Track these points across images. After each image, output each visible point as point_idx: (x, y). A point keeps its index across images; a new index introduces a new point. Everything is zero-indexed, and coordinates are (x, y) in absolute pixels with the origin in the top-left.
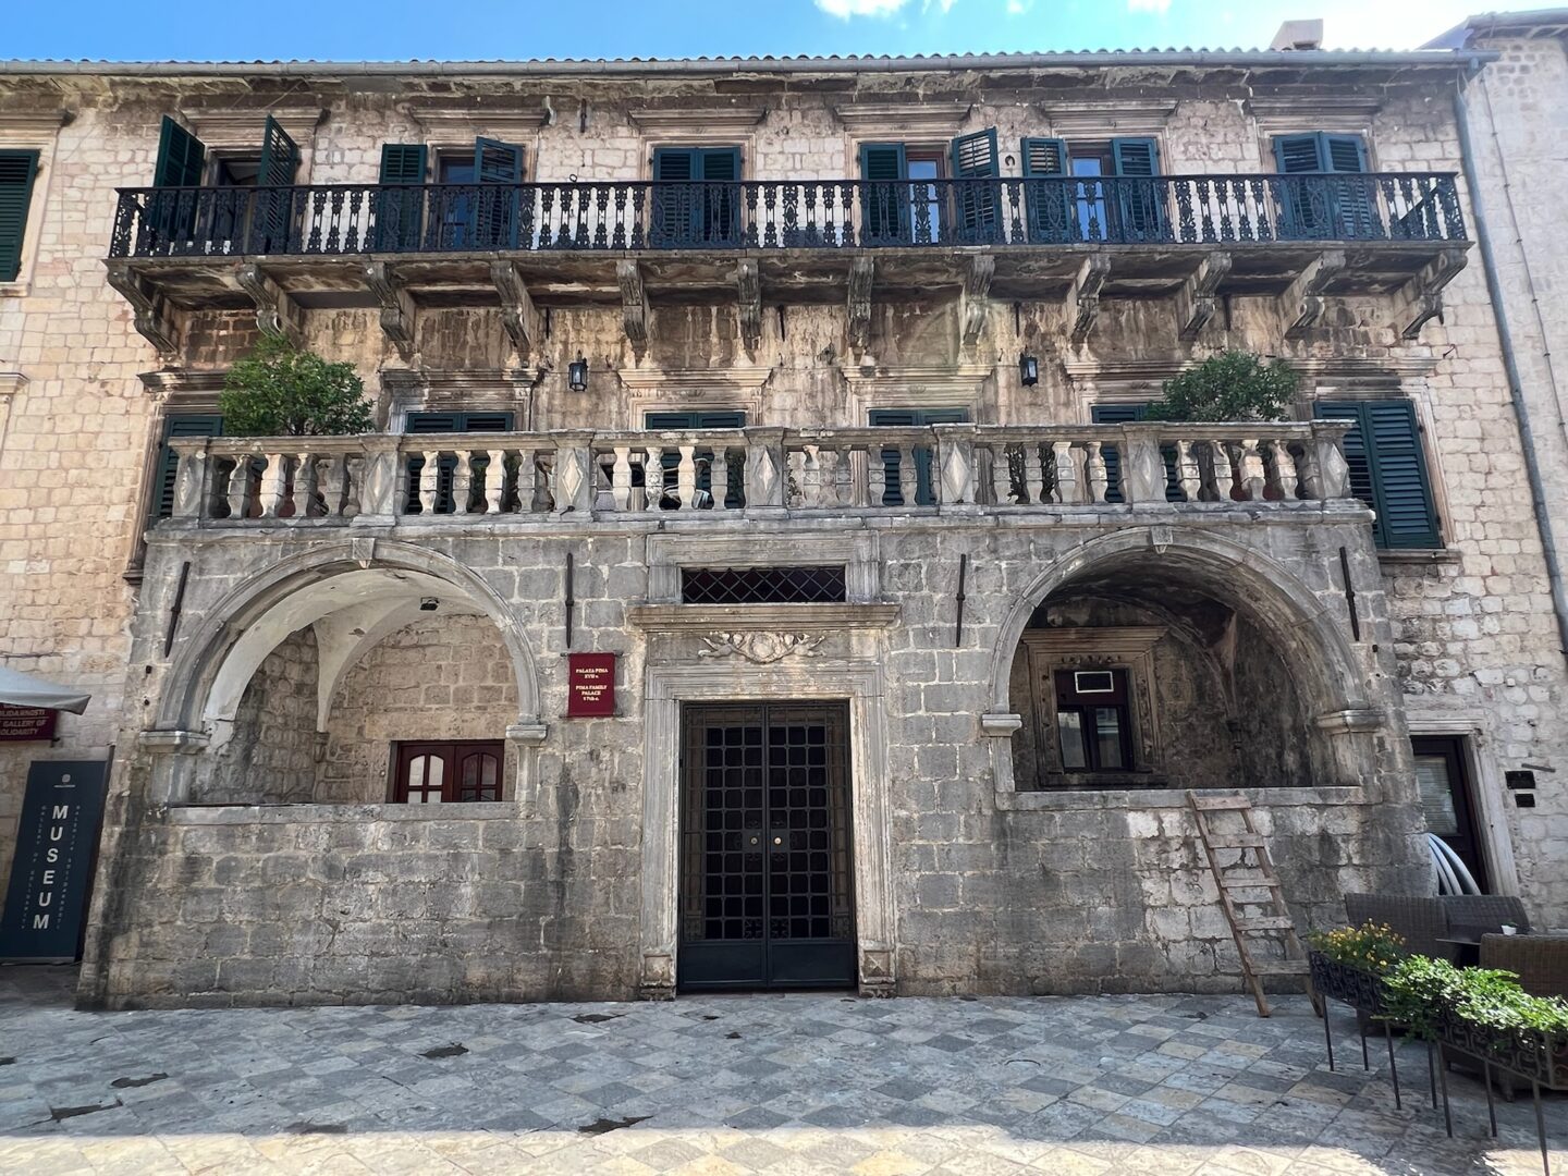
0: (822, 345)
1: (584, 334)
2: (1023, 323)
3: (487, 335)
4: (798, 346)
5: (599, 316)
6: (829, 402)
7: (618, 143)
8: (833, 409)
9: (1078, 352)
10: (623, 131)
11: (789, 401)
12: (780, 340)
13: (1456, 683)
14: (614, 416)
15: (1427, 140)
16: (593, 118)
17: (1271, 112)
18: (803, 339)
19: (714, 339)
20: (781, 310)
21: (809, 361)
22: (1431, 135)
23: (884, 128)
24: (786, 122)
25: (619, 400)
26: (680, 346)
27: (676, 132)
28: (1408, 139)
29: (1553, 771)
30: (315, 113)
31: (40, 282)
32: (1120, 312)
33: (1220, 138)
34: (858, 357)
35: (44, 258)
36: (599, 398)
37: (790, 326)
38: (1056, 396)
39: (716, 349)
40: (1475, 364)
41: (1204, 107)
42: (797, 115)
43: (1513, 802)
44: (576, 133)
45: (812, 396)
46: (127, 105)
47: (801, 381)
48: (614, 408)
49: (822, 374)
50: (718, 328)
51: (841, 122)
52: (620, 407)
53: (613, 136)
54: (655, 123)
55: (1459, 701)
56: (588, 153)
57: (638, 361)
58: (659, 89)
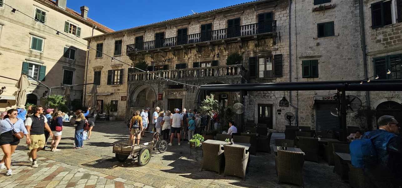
0: (195, 54)
1: (170, 55)
5: (171, 53)
9: (226, 52)
10: (175, 28)
11: (191, 62)
13: (272, 97)
14: (173, 65)
15: (284, 10)
16: (171, 27)
17: (258, 10)
18: (193, 53)
19: (183, 54)
20: (191, 50)
21: (193, 56)
22: (285, 9)
23: (204, 22)
25: (173, 63)
26: (180, 55)
27: (180, 27)
28: (280, 10)
29: (284, 110)
30: (144, 31)
31: (123, 54)
32: (232, 45)
33: (250, 16)
34: (199, 55)
35: (123, 52)
36: (171, 63)
37: (191, 52)
40: (284, 48)
41: (248, 11)
42: (194, 22)
43: (277, 114)
44: (170, 29)
46: (128, 33)
47: (192, 59)
49: (195, 57)
51: (199, 22)
54: (178, 26)
55: (272, 100)
56: (171, 31)
57: (175, 58)
58: (178, 21)
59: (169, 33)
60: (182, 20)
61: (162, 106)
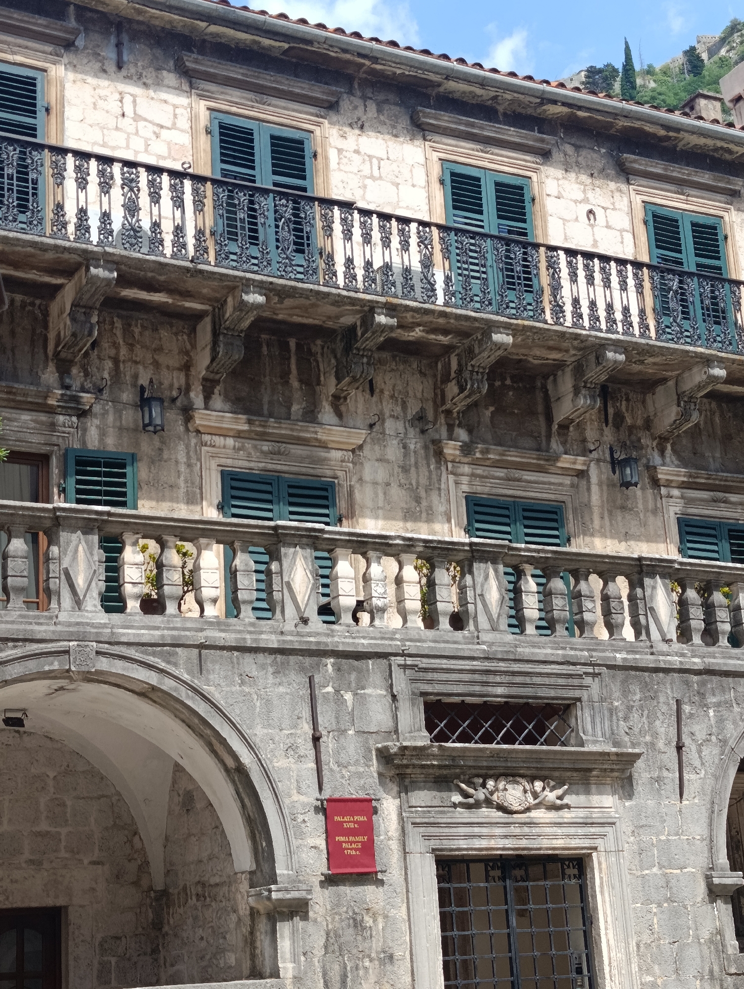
0: (413, 409)
1: (138, 350)
2: (611, 411)
3: (13, 333)
4: (388, 407)
5: (155, 330)
6: (423, 481)
7: (164, 93)
8: (428, 490)
9: (662, 452)
10: (170, 79)
12: (368, 396)
14: (182, 468)
16: (131, 51)
18: (392, 397)
19: (295, 384)
21: (400, 426)
24: (360, 112)
25: (187, 447)
26: (256, 387)
27: (236, 97)
34: (451, 428)
36: (163, 442)
37: (378, 378)
38: (645, 501)
39: (297, 395)
42: (372, 107)
44: (111, 67)
45: (405, 469)
47: (393, 450)
48: (182, 457)
49: (415, 443)
50: (298, 369)
51: (420, 128)
52: (189, 457)
53: (159, 84)
54: (211, 77)
57: (207, 398)
58: (217, 35)
59: (101, 103)
60: (266, 42)
61: (376, 945)
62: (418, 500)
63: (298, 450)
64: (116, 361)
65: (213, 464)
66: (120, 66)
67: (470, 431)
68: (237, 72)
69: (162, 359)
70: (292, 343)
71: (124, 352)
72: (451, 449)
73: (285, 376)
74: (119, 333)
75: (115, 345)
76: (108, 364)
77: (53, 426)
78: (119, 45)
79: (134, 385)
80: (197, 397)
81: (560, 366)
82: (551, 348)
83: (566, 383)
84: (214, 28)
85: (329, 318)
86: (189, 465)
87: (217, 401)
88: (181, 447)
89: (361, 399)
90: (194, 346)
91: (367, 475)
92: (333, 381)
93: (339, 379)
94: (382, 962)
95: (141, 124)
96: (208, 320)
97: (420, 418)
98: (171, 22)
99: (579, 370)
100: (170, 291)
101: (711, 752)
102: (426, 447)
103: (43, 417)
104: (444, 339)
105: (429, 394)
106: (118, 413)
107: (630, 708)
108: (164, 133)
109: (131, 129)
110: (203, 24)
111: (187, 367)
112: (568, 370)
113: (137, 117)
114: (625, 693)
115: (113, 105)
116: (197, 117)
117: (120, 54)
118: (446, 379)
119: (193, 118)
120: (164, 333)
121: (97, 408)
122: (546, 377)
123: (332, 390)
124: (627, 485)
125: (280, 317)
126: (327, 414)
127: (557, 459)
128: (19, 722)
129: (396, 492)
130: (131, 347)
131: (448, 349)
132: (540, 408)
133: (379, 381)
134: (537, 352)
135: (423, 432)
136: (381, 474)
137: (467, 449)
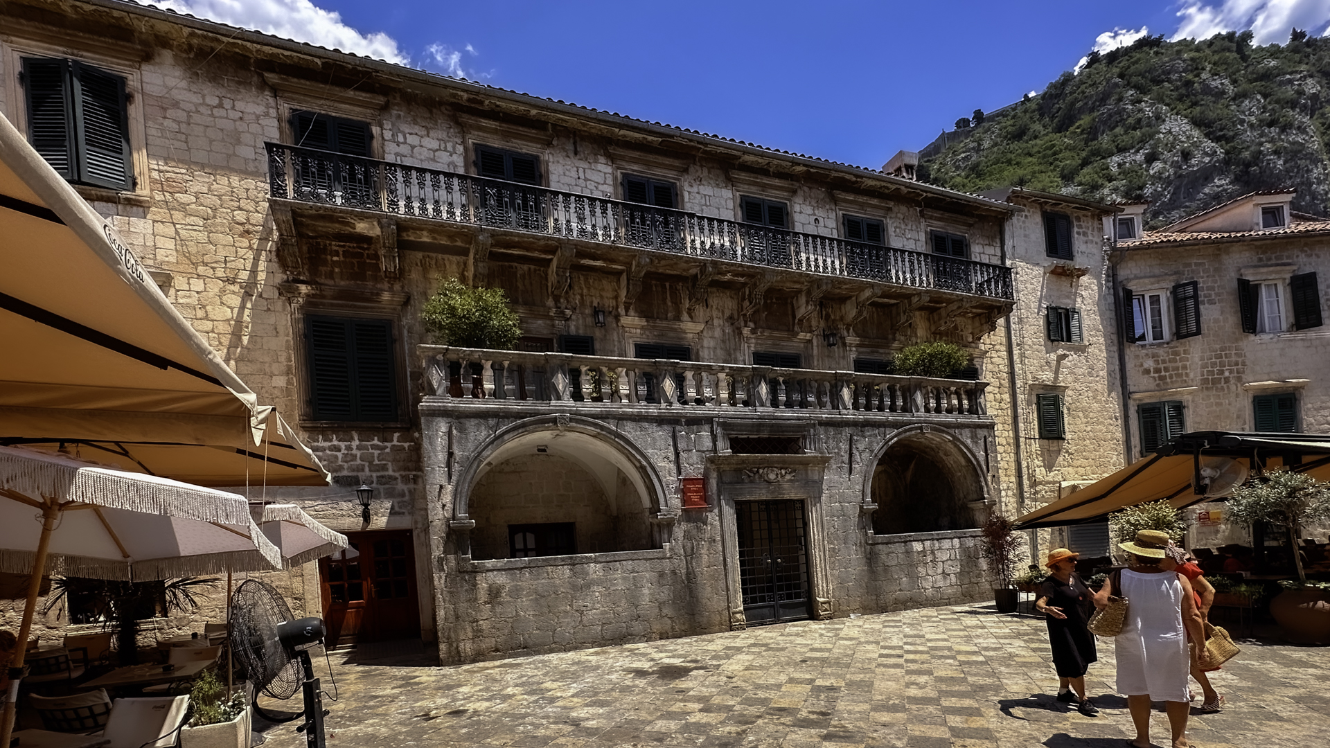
0: (727, 313)
2: (824, 313)
3: (531, 284)
4: (715, 313)
5: (600, 280)
6: (732, 346)
7: (600, 167)
8: (735, 350)
9: (848, 331)
10: (602, 159)
12: (705, 308)
14: (616, 343)
19: (670, 304)
20: (706, 292)
23: (753, 189)
24: (699, 173)
25: (618, 333)
26: (651, 305)
27: (635, 167)
30: (378, 101)
34: (746, 321)
36: (606, 331)
39: (670, 309)
42: (705, 170)
44: (572, 155)
45: (723, 341)
47: (718, 333)
48: (616, 339)
50: (671, 296)
51: (730, 180)
52: (619, 337)
53: (596, 162)
54: (622, 158)
56: (581, 170)
57: (627, 311)
58: (625, 136)
59: (567, 173)
60: (650, 138)
61: (707, 536)
62: (730, 355)
63: (671, 334)
64: (582, 295)
65: (631, 341)
66: (576, 153)
67: (755, 324)
68: (636, 154)
69: (604, 294)
70: (667, 285)
71: (585, 291)
72: (746, 331)
73: (664, 300)
74: (582, 282)
75: (581, 288)
76: (578, 297)
77: (553, 326)
78: (575, 143)
79: (591, 306)
80: (622, 311)
81: (799, 292)
82: (795, 282)
83: (803, 299)
84: (622, 132)
85: (684, 270)
86: (619, 342)
87: (632, 312)
88: (615, 334)
89: (702, 310)
90: (619, 288)
91: (705, 344)
92: (688, 301)
93: (690, 300)
94: (710, 543)
95: (588, 182)
96: (624, 276)
97: (731, 317)
98: (600, 130)
99: (809, 293)
100: (605, 260)
101: (866, 455)
102: (734, 331)
103: (548, 322)
104: (741, 279)
105: (735, 307)
106: (584, 319)
107: (828, 438)
108: (601, 187)
109: (583, 185)
110: (617, 130)
111: (616, 298)
112: (804, 294)
113: (586, 180)
114: (826, 432)
115: (574, 174)
116: (616, 178)
117: (576, 148)
118: (743, 299)
119: (615, 179)
120: (604, 282)
121: (573, 317)
122: (793, 298)
123: (687, 306)
124: (830, 345)
125: (660, 271)
126: (685, 317)
127: (798, 334)
128: (544, 450)
129: (719, 352)
130: (589, 289)
131: (744, 284)
132: (790, 312)
133: (710, 301)
134: (788, 284)
135: (732, 324)
136: (712, 344)
137: (753, 331)
